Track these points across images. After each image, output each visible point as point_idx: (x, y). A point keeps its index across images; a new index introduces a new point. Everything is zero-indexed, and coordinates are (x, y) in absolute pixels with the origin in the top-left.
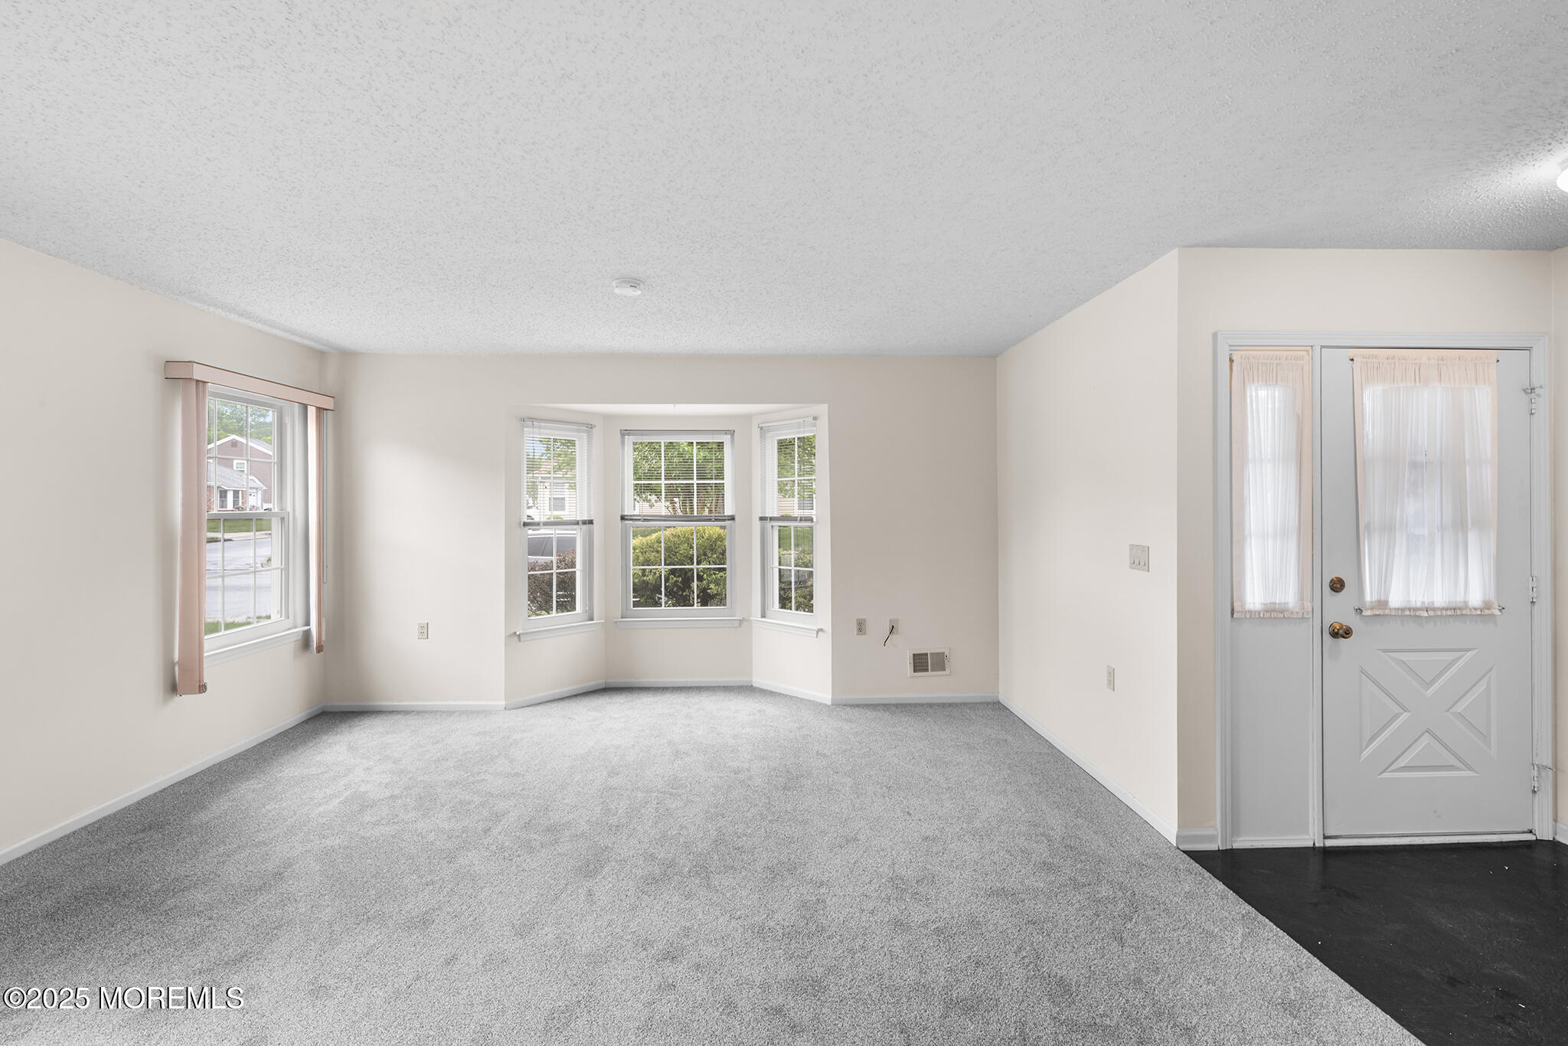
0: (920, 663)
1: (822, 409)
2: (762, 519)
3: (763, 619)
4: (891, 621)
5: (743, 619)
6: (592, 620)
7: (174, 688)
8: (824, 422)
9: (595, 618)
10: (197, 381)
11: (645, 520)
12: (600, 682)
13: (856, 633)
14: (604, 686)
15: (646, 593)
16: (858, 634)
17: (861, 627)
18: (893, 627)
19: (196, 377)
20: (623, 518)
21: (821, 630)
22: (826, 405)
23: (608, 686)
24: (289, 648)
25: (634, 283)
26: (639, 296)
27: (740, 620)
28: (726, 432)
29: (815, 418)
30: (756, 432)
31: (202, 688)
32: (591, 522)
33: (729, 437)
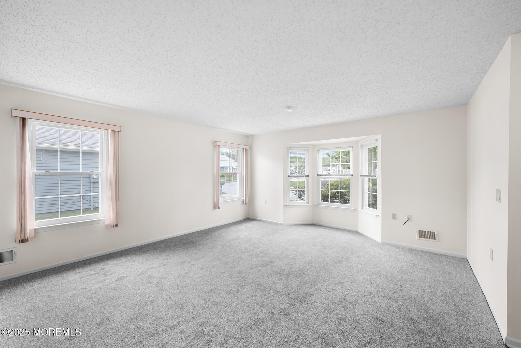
0: (422, 234)
1: (379, 137)
2: (361, 176)
3: (362, 210)
4: (408, 216)
5: (355, 209)
6: (309, 204)
7: (215, 208)
8: (379, 141)
9: (309, 203)
10: (218, 145)
11: (324, 176)
12: (311, 222)
13: (392, 218)
14: (312, 224)
15: (325, 198)
16: (393, 219)
17: (394, 216)
18: (409, 218)
19: (218, 144)
20: (318, 175)
21: (378, 216)
22: (380, 135)
23: (313, 224)
24: (240, 203)
25: (289, 108)
26: (292, 111)
27: (354, 209)
28: (350, 147)
29: (377, 140)
30: (360, 146)
31: (219, 208)
32: (308, 176)
33: (351, 149)
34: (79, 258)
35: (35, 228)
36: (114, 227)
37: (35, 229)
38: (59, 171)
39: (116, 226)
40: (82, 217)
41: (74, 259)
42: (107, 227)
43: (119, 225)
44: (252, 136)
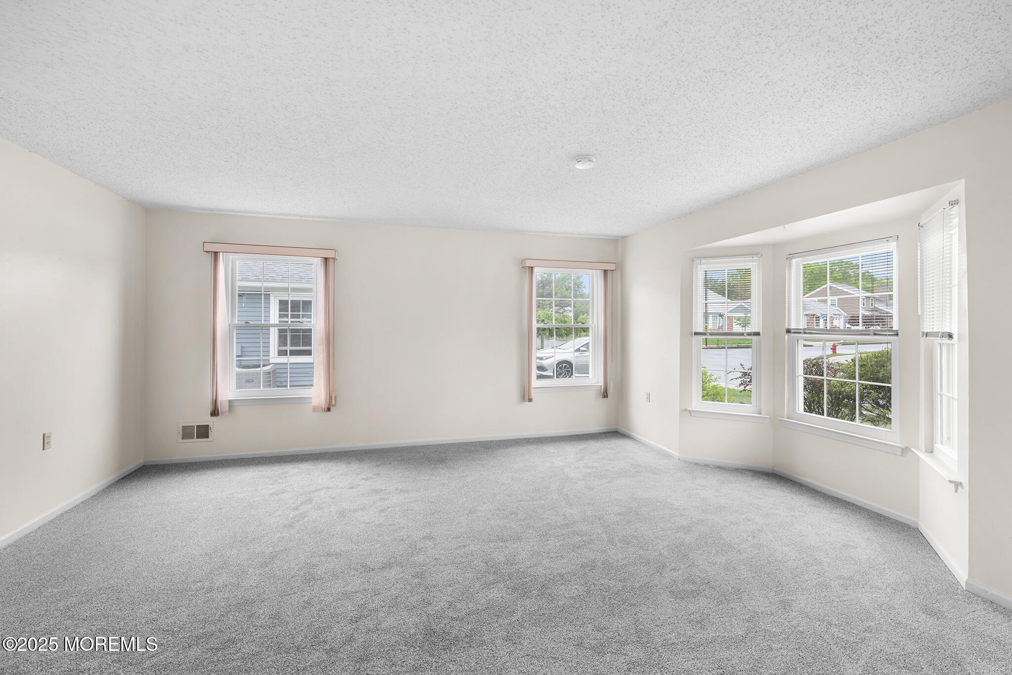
1: (961, 188)
2: (925, 335)
5: (906, 448)
6: (761, 414)
7: (523, 398)
10: (529, 267)
14: (771, 472)
20: (788, 331)
21: (960, 483)
23: (773, 472)
24: (593, 393)
29: (952, 203)
31: (530, 400)
32: (757, 334)
33: (895, 243)
34: (281, 451)
35: (229, 399)
36: (326, 410)
37: (230, 401)
38: (263, 323)
39: (329, 410)
40: (289, 392)
41: (276, 451)
42: (315, 409)
43: (332, 408)
44: (624, 238)
